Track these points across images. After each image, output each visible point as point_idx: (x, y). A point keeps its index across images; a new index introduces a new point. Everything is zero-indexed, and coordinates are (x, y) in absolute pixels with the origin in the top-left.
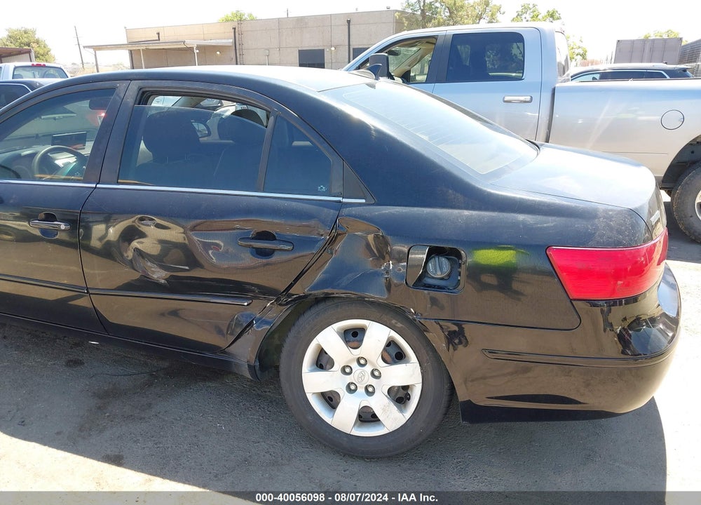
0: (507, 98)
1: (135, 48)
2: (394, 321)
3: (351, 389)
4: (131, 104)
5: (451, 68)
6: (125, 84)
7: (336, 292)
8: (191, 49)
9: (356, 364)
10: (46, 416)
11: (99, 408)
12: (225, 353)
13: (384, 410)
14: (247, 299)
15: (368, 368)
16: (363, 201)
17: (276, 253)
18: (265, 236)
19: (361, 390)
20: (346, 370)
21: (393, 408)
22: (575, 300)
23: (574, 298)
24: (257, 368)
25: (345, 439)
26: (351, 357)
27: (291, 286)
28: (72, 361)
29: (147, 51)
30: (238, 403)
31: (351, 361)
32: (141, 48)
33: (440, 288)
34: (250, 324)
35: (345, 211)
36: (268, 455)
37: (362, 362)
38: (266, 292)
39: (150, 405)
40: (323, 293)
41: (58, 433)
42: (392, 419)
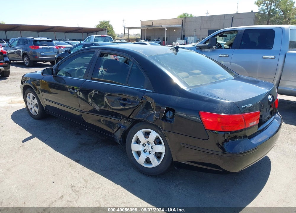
0: (264, 57)
1: (143, 28)
2: (158, 131)
3: (145, 151)
4: (98, 56)
5: (243, 43)
6: (97, 50)
7: (141, 119)
8: (164, 29)
9: (147, 143)
10: (65, 147)
11: (79, 147)
12: (113, 135)
13: (153, 160)
14: (120, 119)
15: (150, 146)
16: (152, 91)
17: (127, 105)
18: (125, 99)
19: (148, 152)
20: (144, 145)
21: (156, 159)
22: (207, 130)
23: (207, 129)
24: (121, 141)
25: (141, 167)
26: (146, 141)
27: (130, 116)
28: (78, 133)
29: (147, 29)
30: (118, 153)
31: (146, 142)
32: (145, 28)
33: (169, 121)
34: (120, 127)
35: (146, 94)
36: (119, 169)
37: (149, 143)
38: (124, 117)
39: (93, 149)
40: (138, 119)
41: (66, 152)
42: (155, 163)
